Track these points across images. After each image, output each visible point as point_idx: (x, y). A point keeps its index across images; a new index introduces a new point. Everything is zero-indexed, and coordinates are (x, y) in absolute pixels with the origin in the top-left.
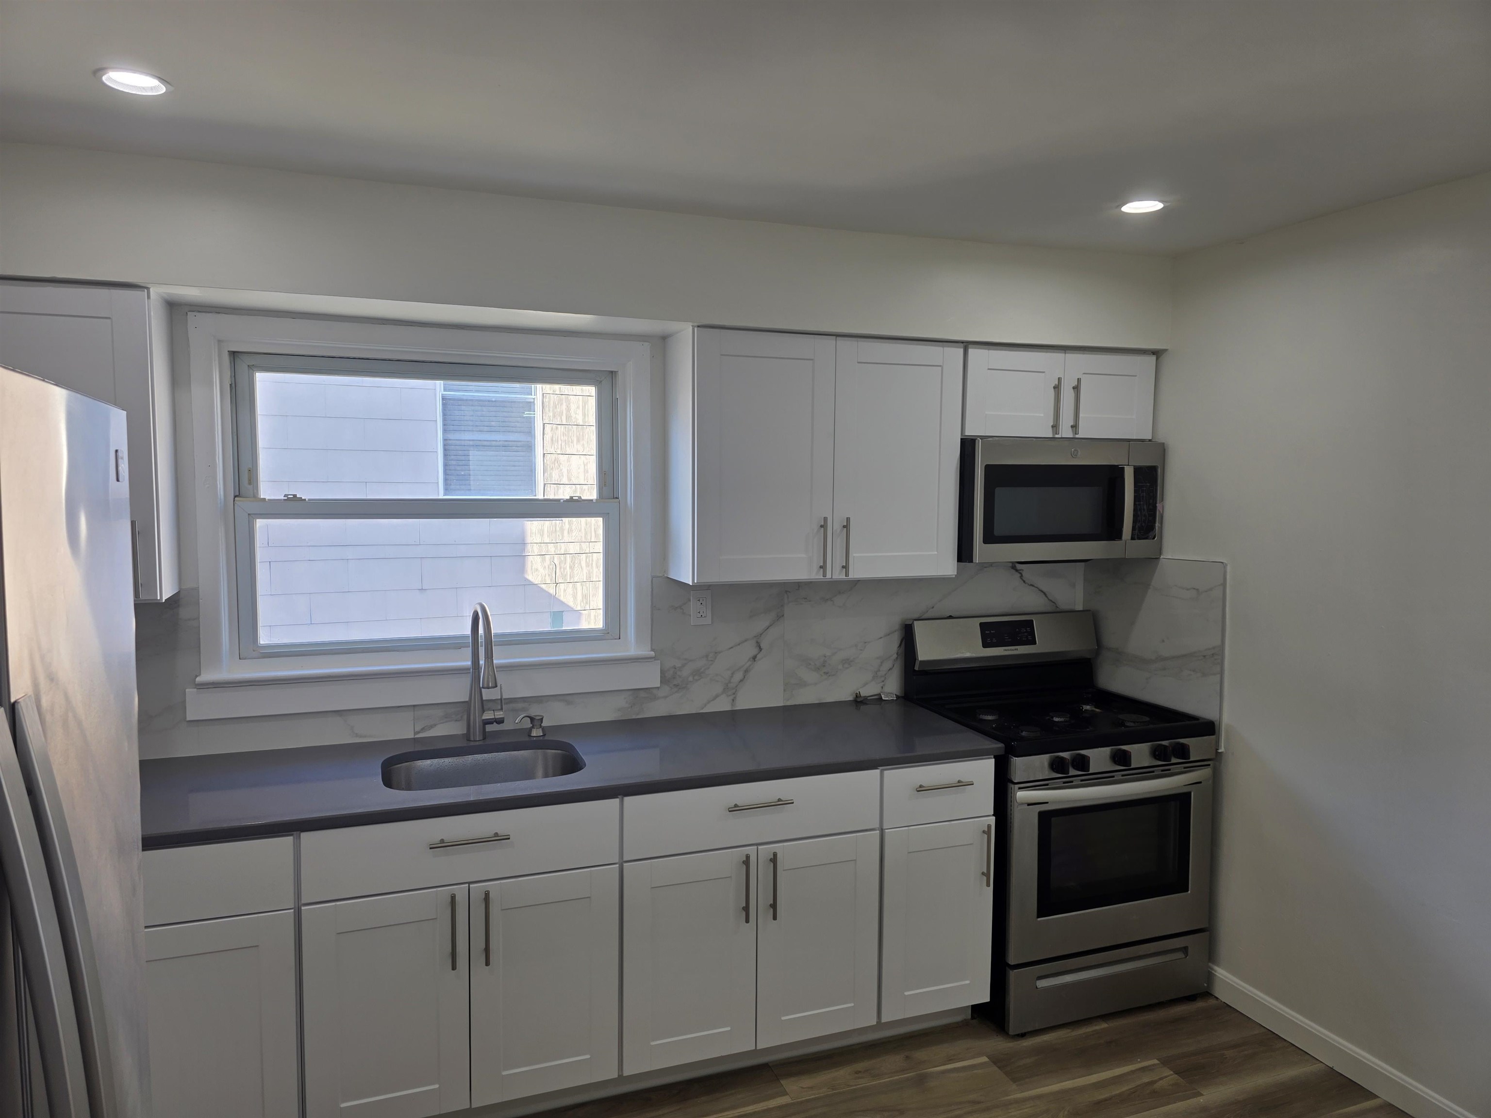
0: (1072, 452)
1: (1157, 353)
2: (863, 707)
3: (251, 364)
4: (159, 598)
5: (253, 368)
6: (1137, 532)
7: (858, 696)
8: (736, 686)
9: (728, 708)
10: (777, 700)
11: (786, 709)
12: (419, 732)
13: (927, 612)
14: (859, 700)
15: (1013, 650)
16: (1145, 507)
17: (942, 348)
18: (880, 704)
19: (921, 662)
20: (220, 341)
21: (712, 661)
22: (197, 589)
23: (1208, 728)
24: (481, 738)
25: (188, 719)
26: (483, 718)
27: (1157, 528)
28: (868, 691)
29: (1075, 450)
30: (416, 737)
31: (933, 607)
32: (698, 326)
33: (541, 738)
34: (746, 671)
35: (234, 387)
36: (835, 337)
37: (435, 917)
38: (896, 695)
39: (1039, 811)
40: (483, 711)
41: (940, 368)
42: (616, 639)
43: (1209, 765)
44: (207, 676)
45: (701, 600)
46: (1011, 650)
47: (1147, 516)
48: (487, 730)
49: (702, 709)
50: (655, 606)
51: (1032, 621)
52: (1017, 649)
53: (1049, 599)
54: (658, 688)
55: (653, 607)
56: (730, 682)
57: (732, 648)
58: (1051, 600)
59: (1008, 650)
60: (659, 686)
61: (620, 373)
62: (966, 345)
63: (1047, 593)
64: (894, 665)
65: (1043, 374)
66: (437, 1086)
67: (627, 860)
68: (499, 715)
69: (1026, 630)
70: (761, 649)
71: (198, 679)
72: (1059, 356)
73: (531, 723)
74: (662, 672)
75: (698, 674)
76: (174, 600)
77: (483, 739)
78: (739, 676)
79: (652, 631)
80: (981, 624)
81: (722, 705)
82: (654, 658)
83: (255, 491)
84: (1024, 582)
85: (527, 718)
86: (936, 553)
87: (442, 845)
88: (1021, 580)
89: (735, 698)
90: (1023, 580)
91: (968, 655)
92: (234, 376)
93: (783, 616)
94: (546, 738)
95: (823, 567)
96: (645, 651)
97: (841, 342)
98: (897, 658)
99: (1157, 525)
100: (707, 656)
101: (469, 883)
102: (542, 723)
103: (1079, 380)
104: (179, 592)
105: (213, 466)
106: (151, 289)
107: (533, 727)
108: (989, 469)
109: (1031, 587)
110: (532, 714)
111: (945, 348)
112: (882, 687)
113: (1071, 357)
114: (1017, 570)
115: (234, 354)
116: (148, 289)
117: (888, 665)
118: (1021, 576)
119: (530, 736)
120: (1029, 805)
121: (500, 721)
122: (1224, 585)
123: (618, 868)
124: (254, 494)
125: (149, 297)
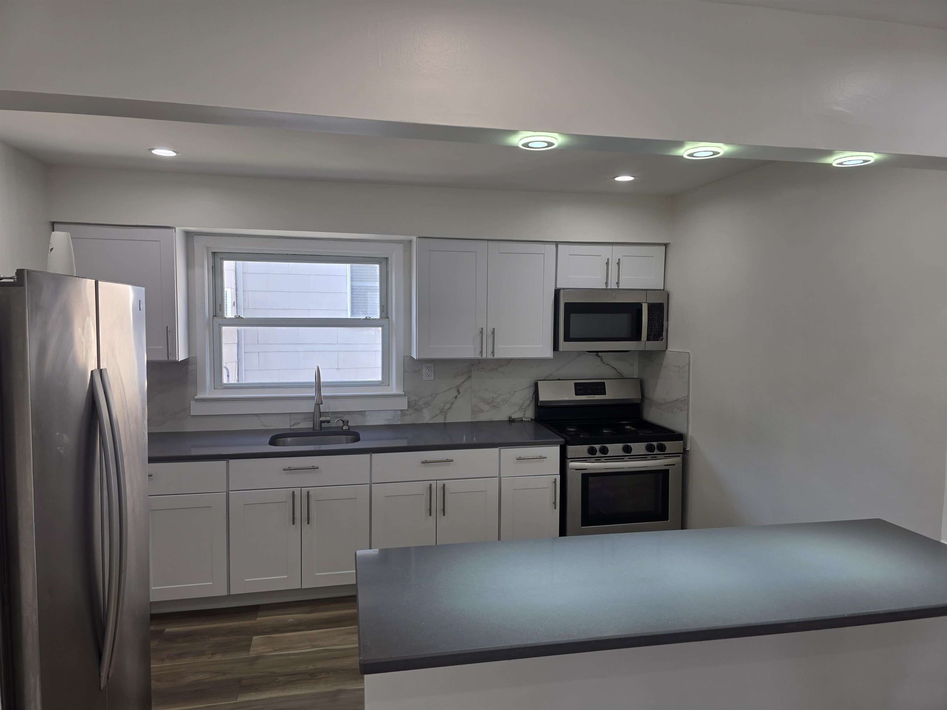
0: (613, 296)
1: (666, 245)
2: (513, 424)
3: (221, 257)
4: (177, 359)
5: (222, 259)
6: (652, 337)
7: (510, 418)
8: (447, 411)
9: (442, 421)
10: (467, 418)
11: (472, 423)
12: (292, 426)
13: (549, 377)
14: (510, 420)
15: (592, 397)
16: (657, 324)
17: (544, 245)
18: (522, 423)
19: (541, 401)
20: (208, 248)
21: (434, 398)
22: (196, 357)
23: (680, 437)
24: (319, 429)
25: (191, 415)
26: (320, 420)
27: (664, 335)
28: (516, 416)
29: (615, 295)
30: (291, 428)
31: (552, 375)
32: (419, 237)
33: (348, 430)
34: (452, 404)
35: (214, 268)
36: (487, 241)
37: (286, 501)
38: (531, 418)
39: (581, 473)
40: (321, 417)
41: (543, 255)
42: (387, 386)
43: (680, 456)
44: (199, 396)
45: (428, 368)
46: (591, 397)
47: (658, 328)
48: (322, 426)
49: (429, 421)
50: (405, 370)
51: (604, 383)
52: (595, 397)
53: (618, 372)
54: (407, 410)
55: (405, 371)
56: (443, 409)
57: (444, 392)
58: (619, 373)
59: (590, 397)
60: (407, 409)
61: (389, 258)
62: (557, 243)
63: (616, 369)
64: (530, 404)
65: (600, 257)
66: (286, 577)
67: (374, 482)
68: (328, 418)
69: (601, 387)
70: (459, 393)
71: (196, 397)
72: (610, 247)
73: (343, 423)
74: (409, 403)
75: (427, 404)
76: (185, 362)
77: (320, 430)
78: (448, 406)
79: (404, 382)
80: (575, 384)
81: (440, 420)
82: (405, 395)
83: (222, 314)
84: (603, 363)
85: (341, 421)
86: (542, 346)
87: (289, 469)
88: (601, 362)
89: (446, 416)
90: (603, 362)
91: (567, 399)
92: (214, 263)
93: (471, 377)
94: (350, 430)
95: (481, 352)
96: (401, 392)
97: (490, 243)
98: (532, 400)
99: (664, 333)
100: (431, 395)
101: (301, 487)
102: (348, 423)
103: (619, 259)
104: (188, 358)
105: (203, 303)
106: (176, 228)
107: (344, 425)
108: (566, 304)
109: (607, 365)
110: (343, 419)
111: (545, 245)
112: (524, 414)
113: (615, 247)
114: (599, 357)
115: (214, 253)
116: (175, 228)
117: (528, 402)
118: (602, 360)
119: (342, 429)
120: (576, 470)
121: (328, 422)
122: (689, 364)
123: (369, 486)
124: (222, 315)
125: (175, 232)
